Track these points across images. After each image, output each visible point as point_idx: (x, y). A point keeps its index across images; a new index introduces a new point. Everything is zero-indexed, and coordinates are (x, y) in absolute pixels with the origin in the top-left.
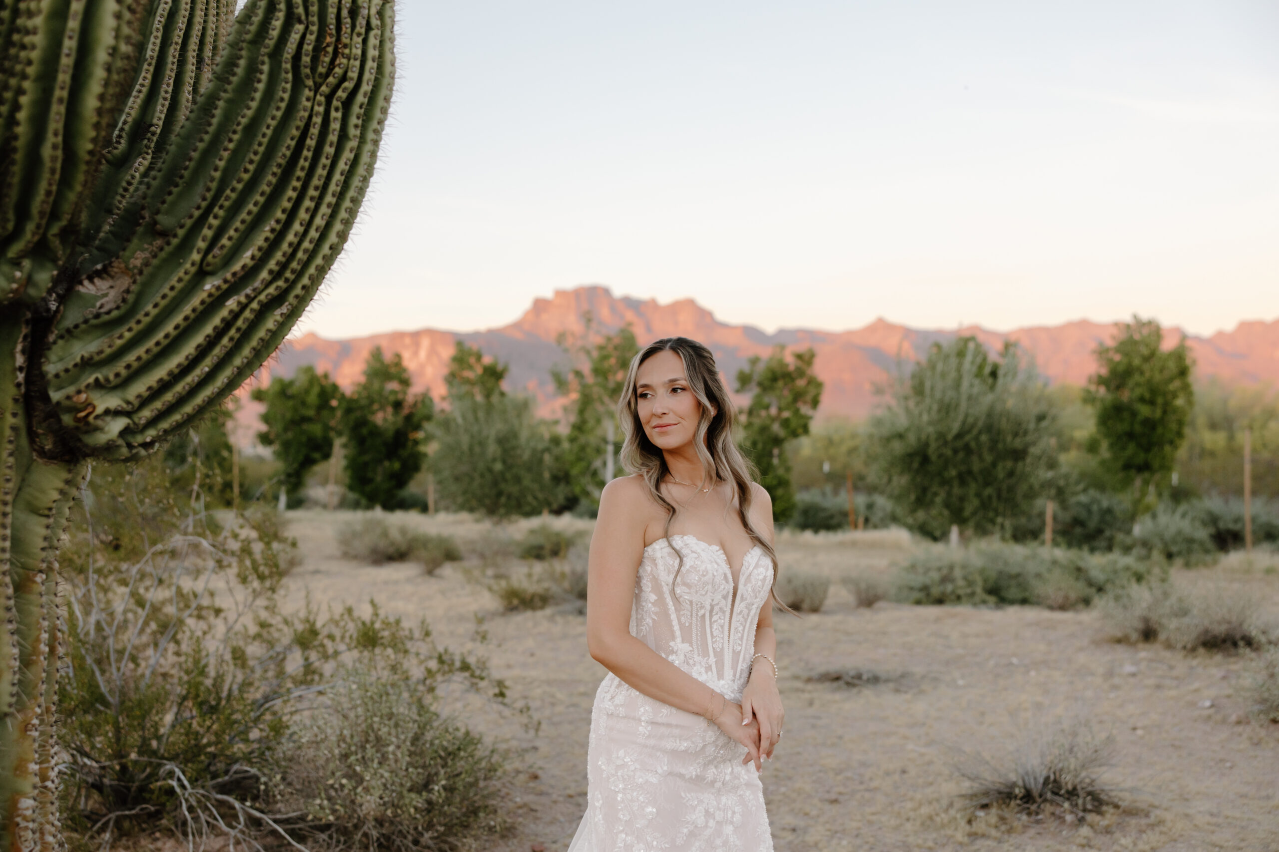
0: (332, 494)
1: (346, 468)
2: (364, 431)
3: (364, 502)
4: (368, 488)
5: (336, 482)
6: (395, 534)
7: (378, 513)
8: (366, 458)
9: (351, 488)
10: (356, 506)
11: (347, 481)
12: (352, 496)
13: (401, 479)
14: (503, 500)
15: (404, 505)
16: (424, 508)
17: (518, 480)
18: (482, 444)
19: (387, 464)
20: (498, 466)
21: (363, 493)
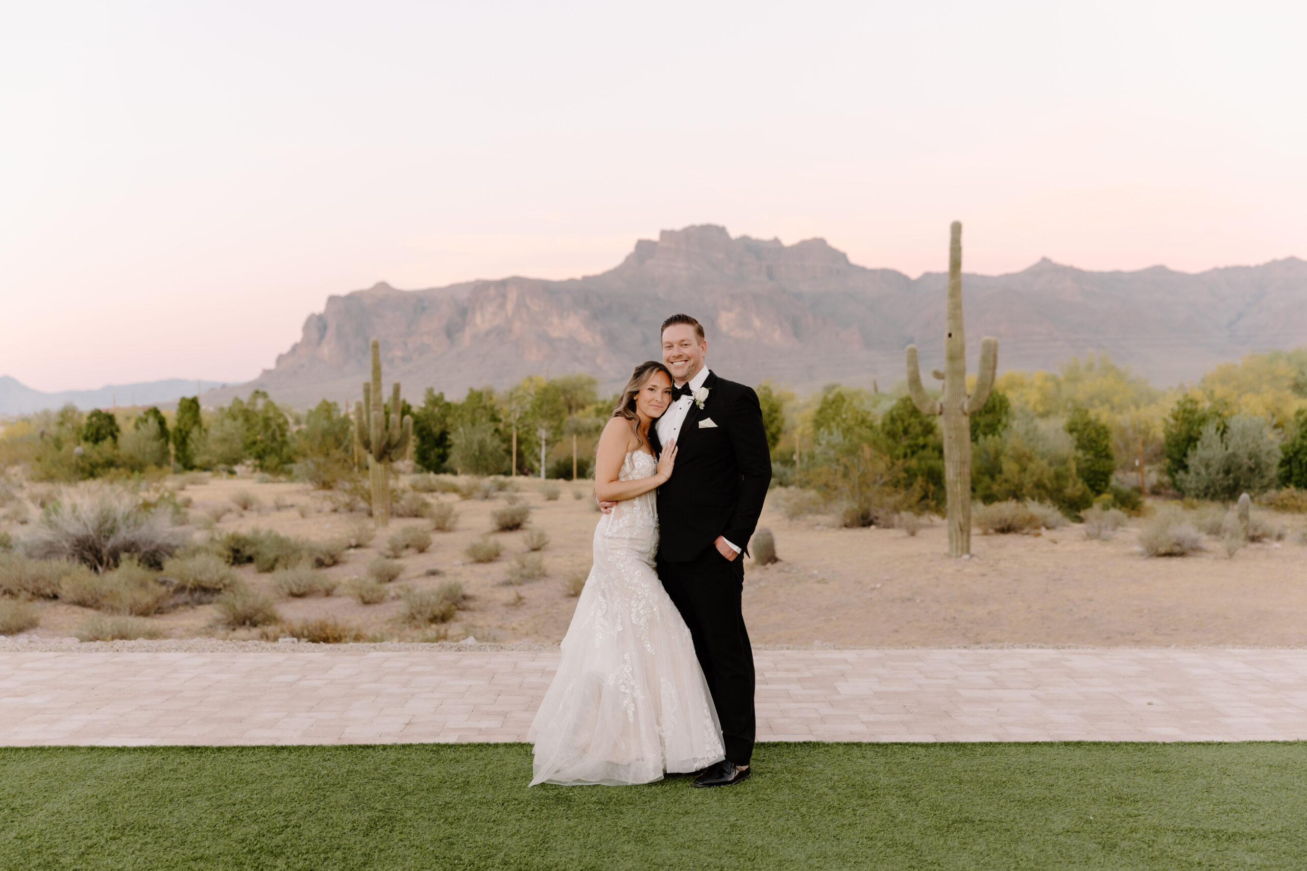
0: (408, 466)
1: (415, 452)
2: (424, 433)
3: (425, 469)
4: (427, 463)
5: (411, 458)
6: (434, 482)
7: (432, 475)
8: (425, 447)
9: (418, 462)
10: (421, 471)
11: (416, 459)
12: (419, 467)
13: (443, 457)
14: (480, 468)
15: (445, 471)
16: (455, 473)
17: (486, 459)
18: (471, 444)
19: (436, 450)
20: (477, 453)
21: (423, 465)
